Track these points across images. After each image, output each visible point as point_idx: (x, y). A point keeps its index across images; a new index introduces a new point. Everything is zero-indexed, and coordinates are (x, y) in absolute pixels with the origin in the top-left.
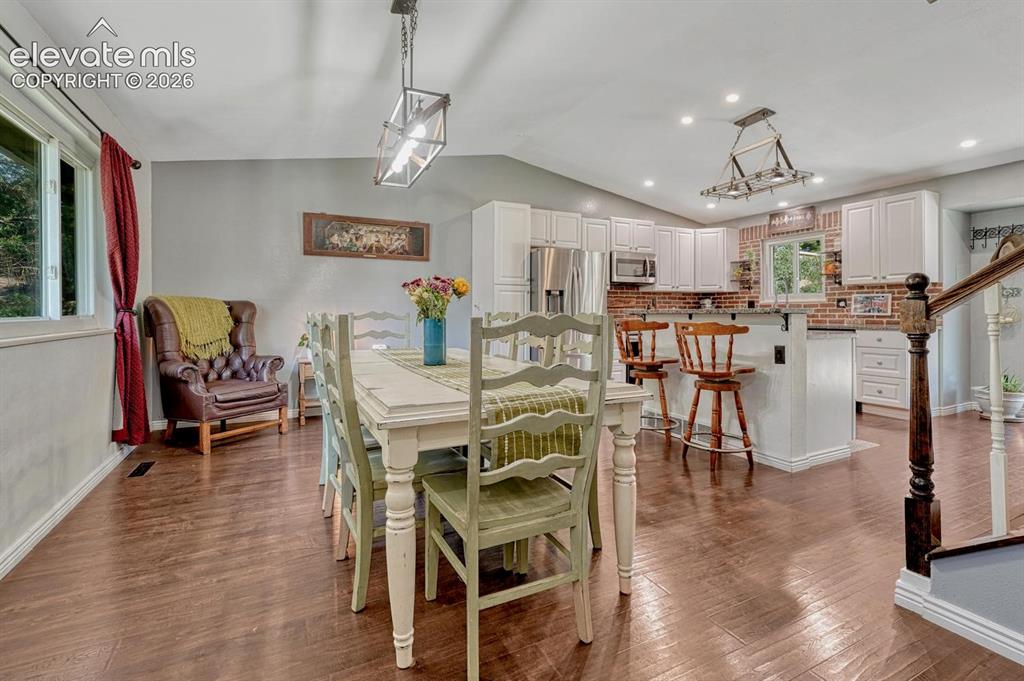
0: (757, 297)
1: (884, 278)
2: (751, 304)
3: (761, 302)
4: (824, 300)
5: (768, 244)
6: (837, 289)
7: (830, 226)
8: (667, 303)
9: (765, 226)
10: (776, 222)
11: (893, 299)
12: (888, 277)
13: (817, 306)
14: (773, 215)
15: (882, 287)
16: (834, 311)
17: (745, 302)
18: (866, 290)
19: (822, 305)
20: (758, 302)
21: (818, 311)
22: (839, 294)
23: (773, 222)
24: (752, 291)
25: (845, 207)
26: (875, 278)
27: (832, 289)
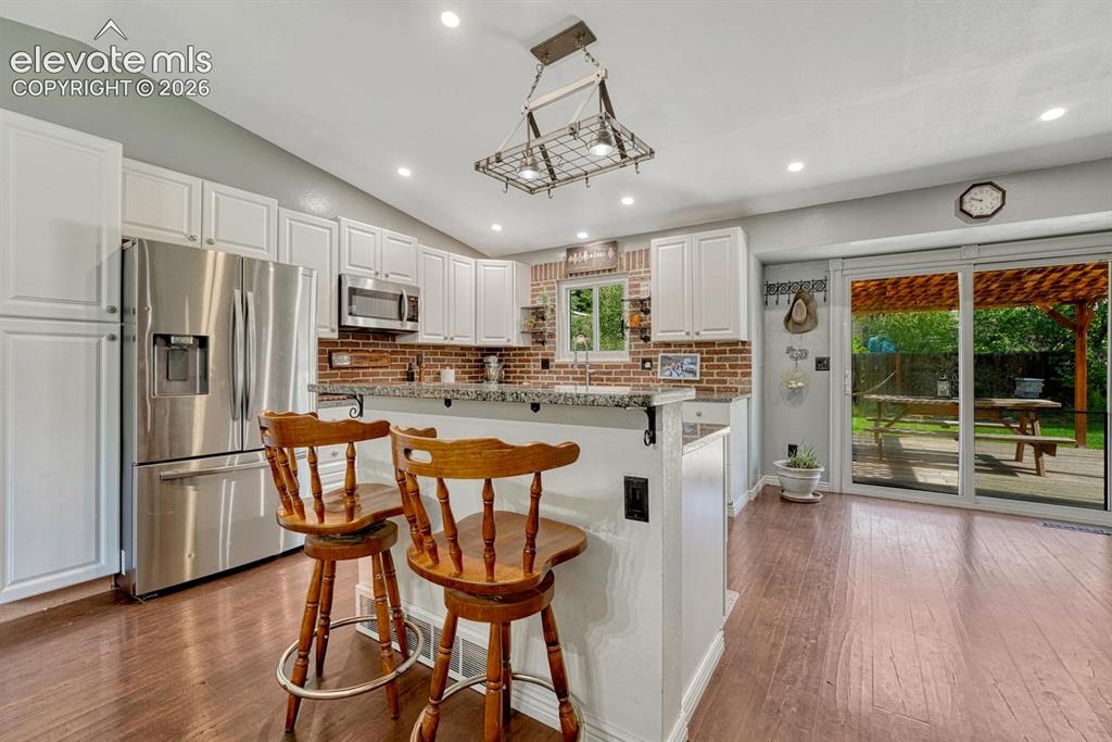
0: (553, 355)
1: (698, 334)
2: (545, 364)
3: (557, 361)
4: (627, 359)
5: (564, 287)
6: (643, 347)
7: (634, 268)
8: (439, 360)
9: (561, 263)
10: (574, 259)
11: (702, 360)
12: (702, 333)
13: (619, 367)
14: (571, 251)
15: (690, 345)
16: (639, 373)
17: (537, 360)
18: (673, 348)
19: (625, 366)
20: (553, 361)
21: (622, 373)
22: (645, 353)
23: (570, 259)
24: (547, 346)
25: (655, 242)
26: (688, 334)
27: (636, 346)
